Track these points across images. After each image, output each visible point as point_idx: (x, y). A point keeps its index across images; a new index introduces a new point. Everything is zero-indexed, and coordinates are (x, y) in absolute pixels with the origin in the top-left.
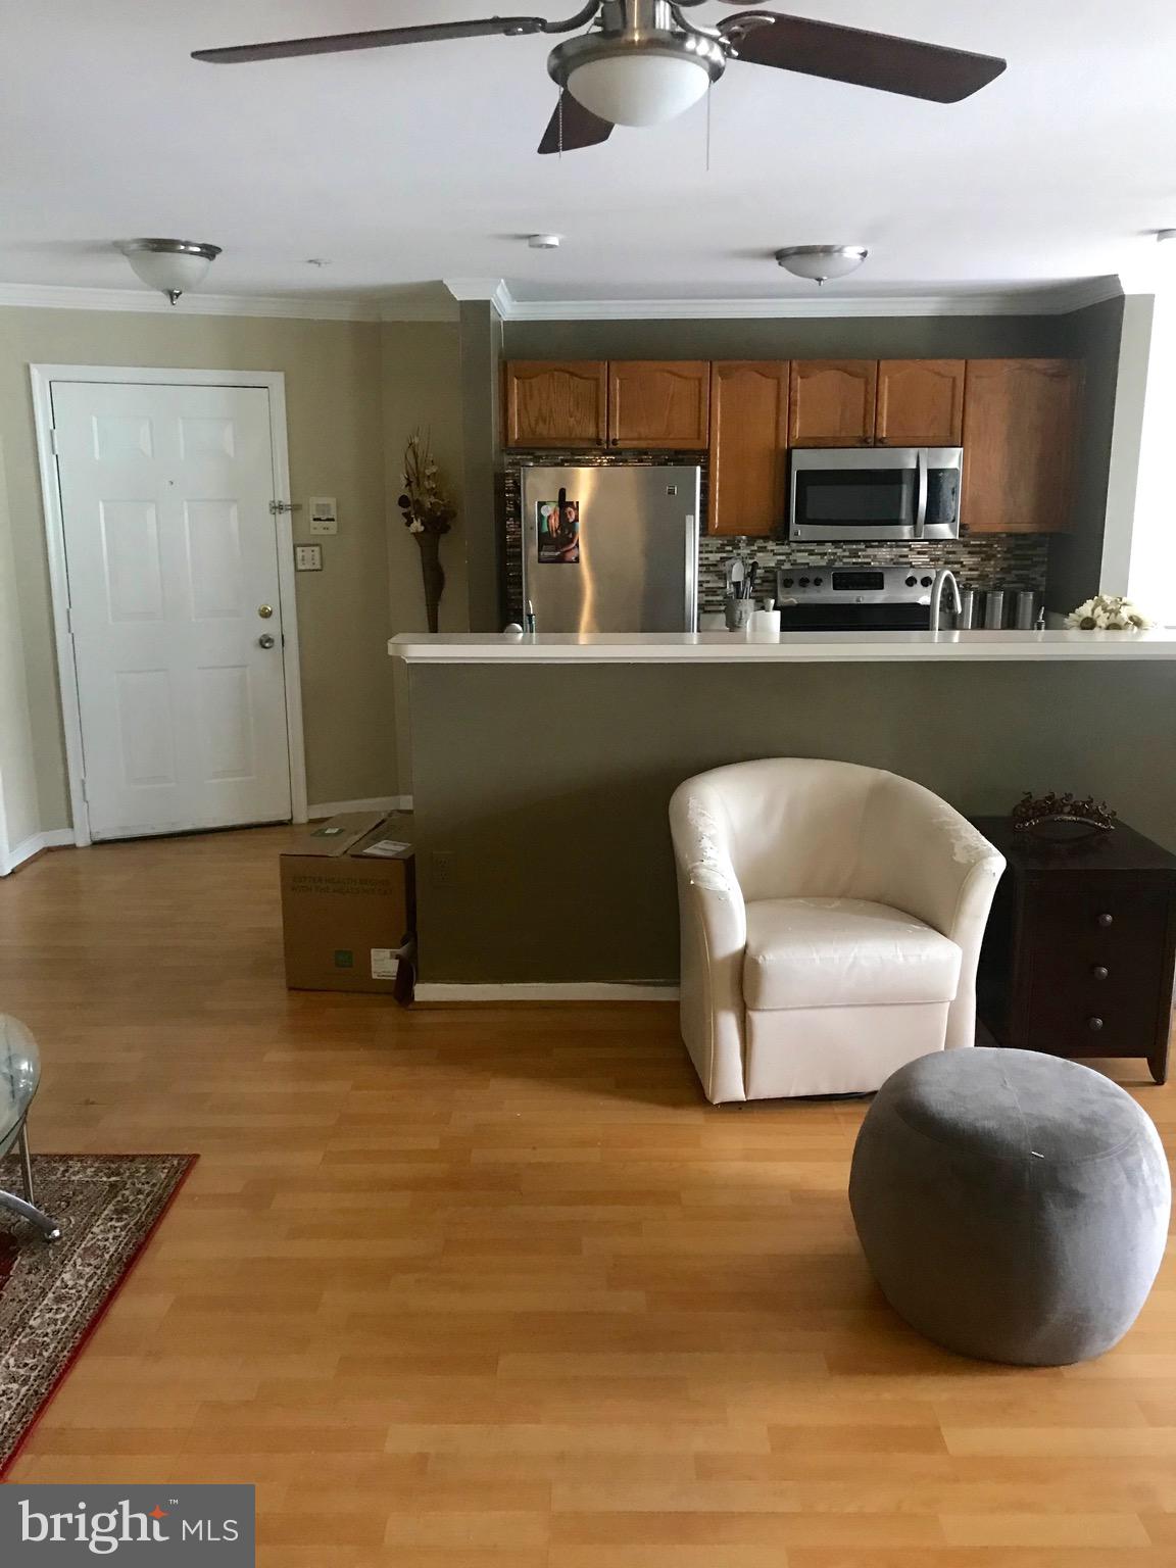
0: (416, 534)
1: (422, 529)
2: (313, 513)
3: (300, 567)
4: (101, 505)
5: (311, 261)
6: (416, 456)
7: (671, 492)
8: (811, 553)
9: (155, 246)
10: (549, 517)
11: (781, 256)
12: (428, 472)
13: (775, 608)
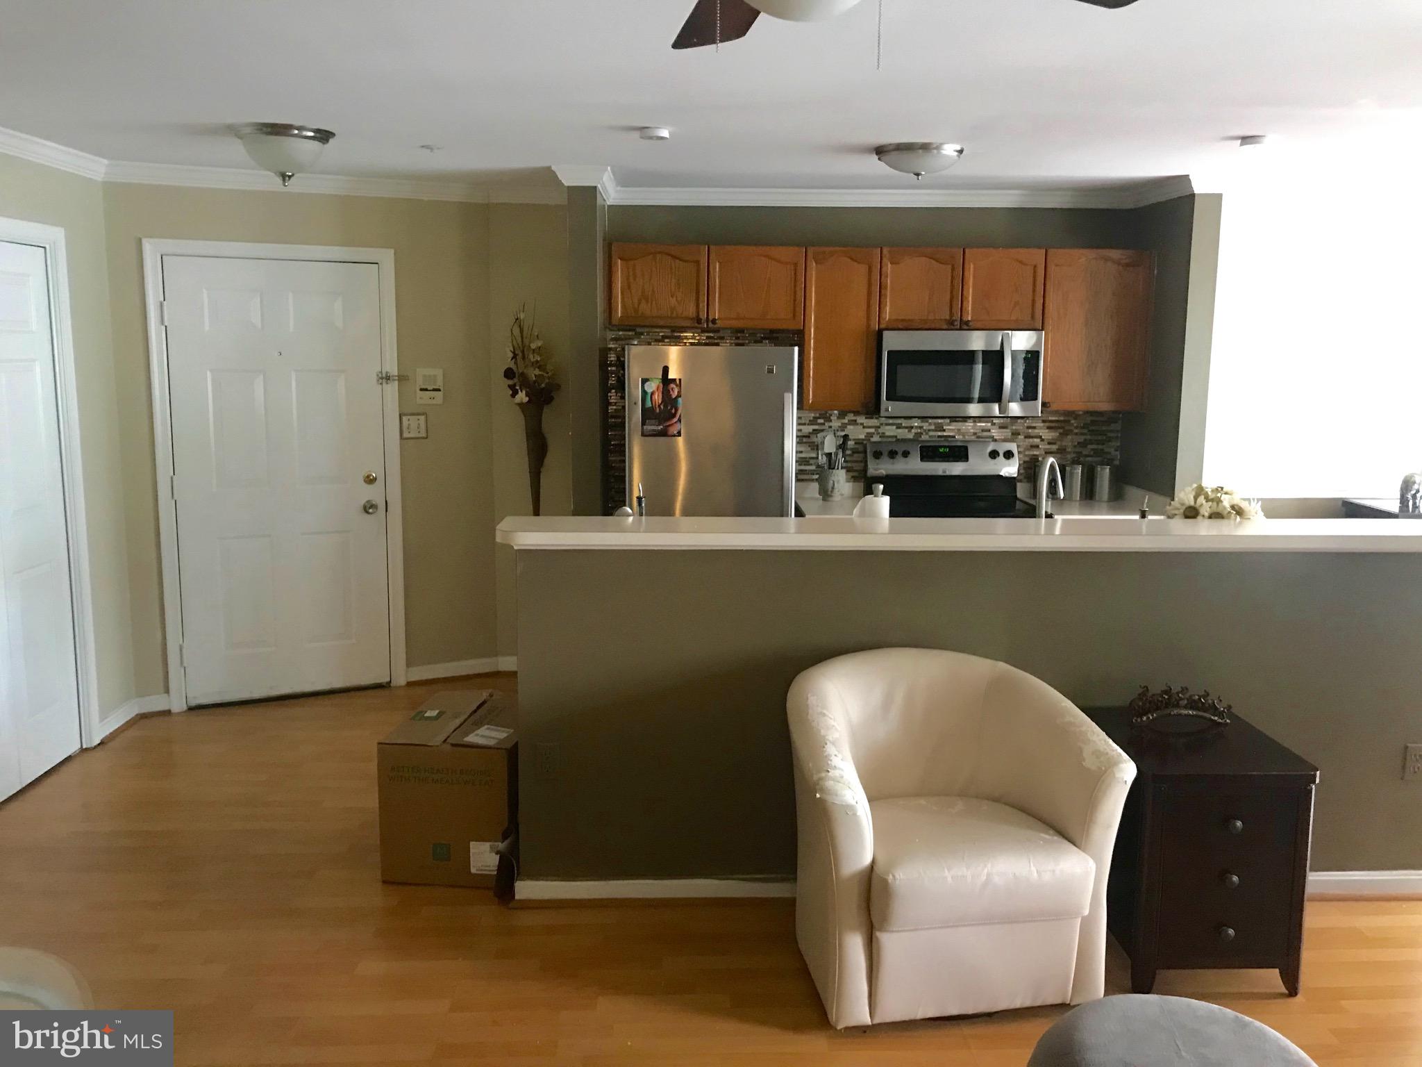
0: (521, 405)
1: (526, 399)
2: (421, 383)
3: (406, 435)
4: (209, 374)
5: (423, 147)
6: (522, 331)
7: (771, 371)
8: (899, 427)
9: (269, 130)
10: (652, 394)
11: (880, 151)
12: (533, 346)
13: (884, 493)
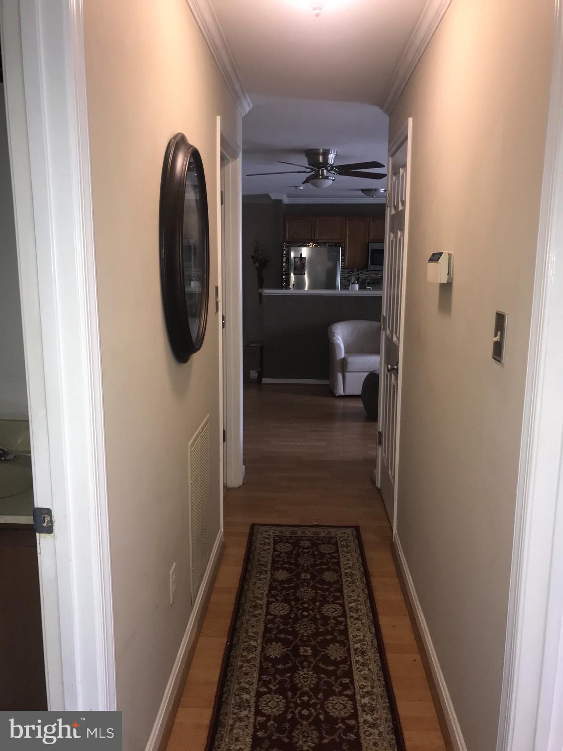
0: (256, 267)
1: (258, 265)
6: (257, 243)
7: (333, 255)
8: (376, 274)
10: (297, 262)
11: (363, 190)
12: (261, 249)
13: (358, 284)
